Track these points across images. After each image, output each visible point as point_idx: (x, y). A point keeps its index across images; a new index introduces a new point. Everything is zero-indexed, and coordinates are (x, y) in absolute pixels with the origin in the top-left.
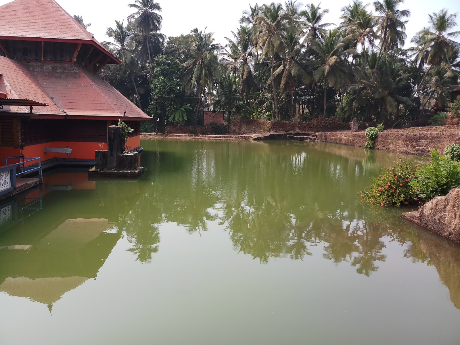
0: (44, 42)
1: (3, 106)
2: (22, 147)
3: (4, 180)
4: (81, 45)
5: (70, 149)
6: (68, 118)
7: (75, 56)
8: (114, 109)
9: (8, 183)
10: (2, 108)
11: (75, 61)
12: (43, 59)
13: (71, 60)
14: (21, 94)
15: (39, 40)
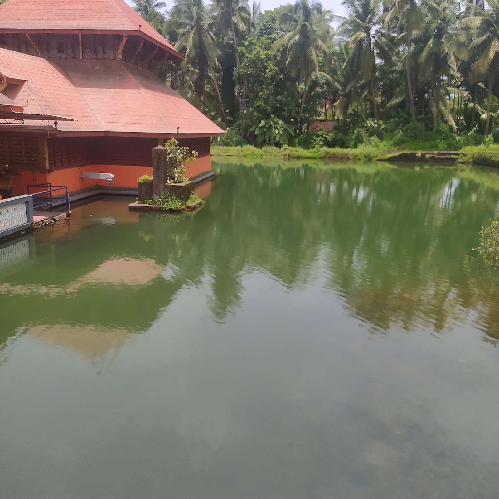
0: (82, 34)
1: (24, 120)
2: (50, 171)
3: (17, 214)
4: (127, 37)
5: (112, 175)
6: (109, 135)
7: (121, 52)
8: (165, 123)
9: (23, 217)
10: (23, 123)
11: (120, 59)
12: (81, 57)
13: (115, 57)
14: (47, 105)
15: (74, 32)
